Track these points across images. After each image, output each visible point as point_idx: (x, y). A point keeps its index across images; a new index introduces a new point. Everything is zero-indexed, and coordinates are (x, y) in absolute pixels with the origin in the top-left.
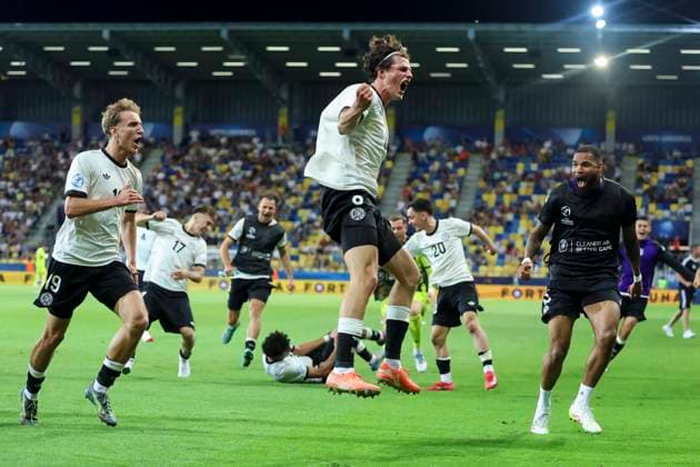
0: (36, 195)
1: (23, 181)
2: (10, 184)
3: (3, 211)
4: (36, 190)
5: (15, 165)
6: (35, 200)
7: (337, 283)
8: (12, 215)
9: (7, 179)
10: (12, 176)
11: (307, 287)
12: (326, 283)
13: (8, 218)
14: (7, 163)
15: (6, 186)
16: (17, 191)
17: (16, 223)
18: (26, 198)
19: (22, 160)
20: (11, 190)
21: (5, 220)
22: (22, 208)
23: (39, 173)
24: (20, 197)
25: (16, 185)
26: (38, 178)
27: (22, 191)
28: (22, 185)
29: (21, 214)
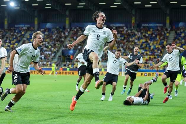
0: (55, 46)
1: (51, 42)
2: (47, 43)
3: (45, 51)
4: (55, 45)
5: (48, 37)
6: (55, 48)
7: (151, 73)
8: (47, 53)
9: (46, 41)
10: (47, 40)
11: (142, 74)
12: (148, 73)
13: (46, 53)
14: (45, 36)
15: (45, 43)
16: (49, 45)
17: (49, 55)
18: (52, 47)
19: (50, 35)
20: (47, 45)
21: (45, 54)
22: (51, 50)
23: (56, 39)
24: (50, 47)
25: (49, 43)
26: (56, 41)
27: (50, 45)
28: (50, 43)
29: (50, 53)
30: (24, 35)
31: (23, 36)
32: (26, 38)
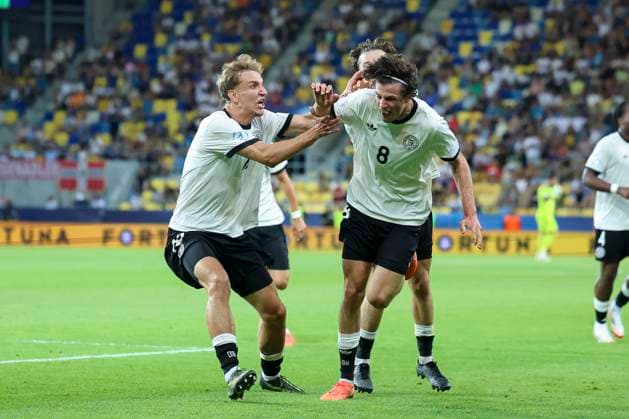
0: (609, 83)
1: (583, 57)
2: (557, 63)
3: (545, 117)
4: (609, 74)
5: (566, 26)
6: (606, 94)
8: (563, 123)
9: (552, 55)
10: (561, 47)
13: (555, 129)
14: (550, 23)
15: (549, 67)
16: (570, 76)
17: (570, 140)
18: (589, 89)
19: (581, 17)
20: (559, 76)
21: (548, 134)
22: (581, 110)
23: (612, 43)
24: (577, 87)
25: (569, 65)
26: (613, 49)
27: (582, 77)
28: (581, 64)
29: (578, 123)
30: (419, 17)
31: (413, 23)
32: (430, 34)
